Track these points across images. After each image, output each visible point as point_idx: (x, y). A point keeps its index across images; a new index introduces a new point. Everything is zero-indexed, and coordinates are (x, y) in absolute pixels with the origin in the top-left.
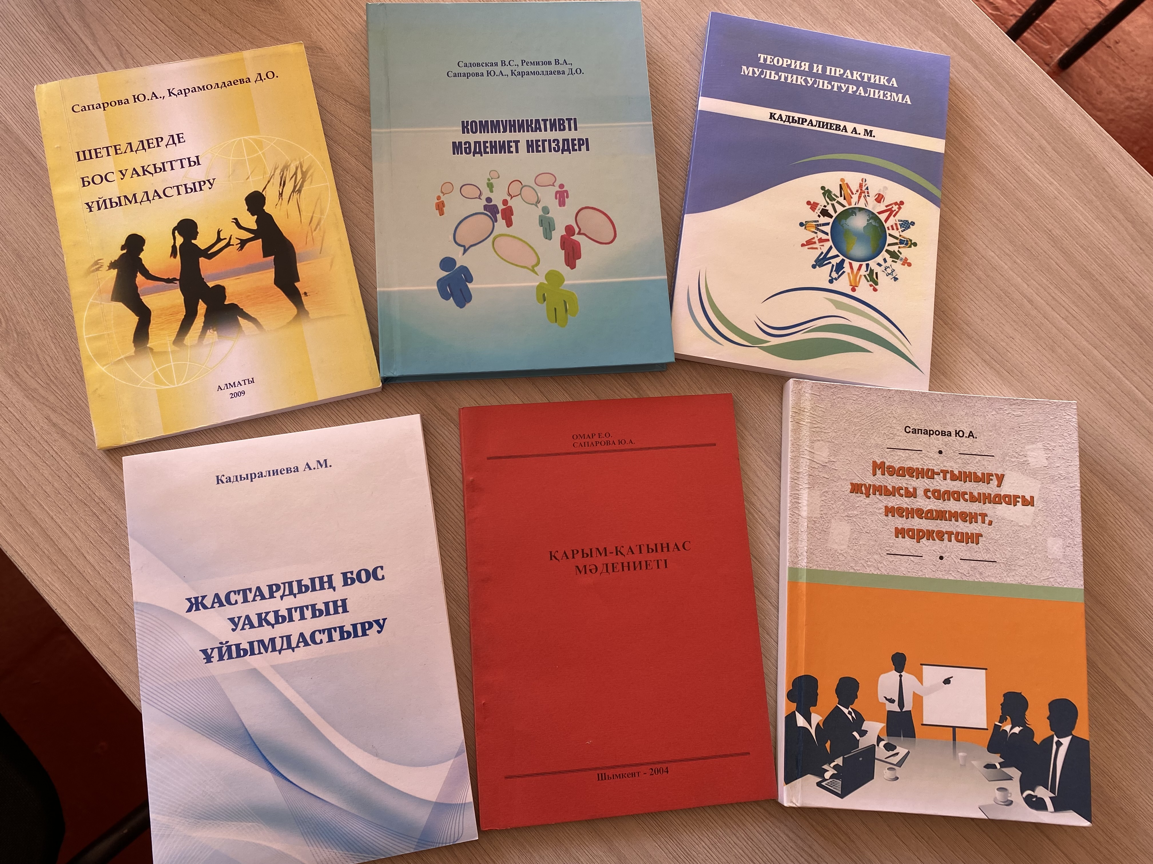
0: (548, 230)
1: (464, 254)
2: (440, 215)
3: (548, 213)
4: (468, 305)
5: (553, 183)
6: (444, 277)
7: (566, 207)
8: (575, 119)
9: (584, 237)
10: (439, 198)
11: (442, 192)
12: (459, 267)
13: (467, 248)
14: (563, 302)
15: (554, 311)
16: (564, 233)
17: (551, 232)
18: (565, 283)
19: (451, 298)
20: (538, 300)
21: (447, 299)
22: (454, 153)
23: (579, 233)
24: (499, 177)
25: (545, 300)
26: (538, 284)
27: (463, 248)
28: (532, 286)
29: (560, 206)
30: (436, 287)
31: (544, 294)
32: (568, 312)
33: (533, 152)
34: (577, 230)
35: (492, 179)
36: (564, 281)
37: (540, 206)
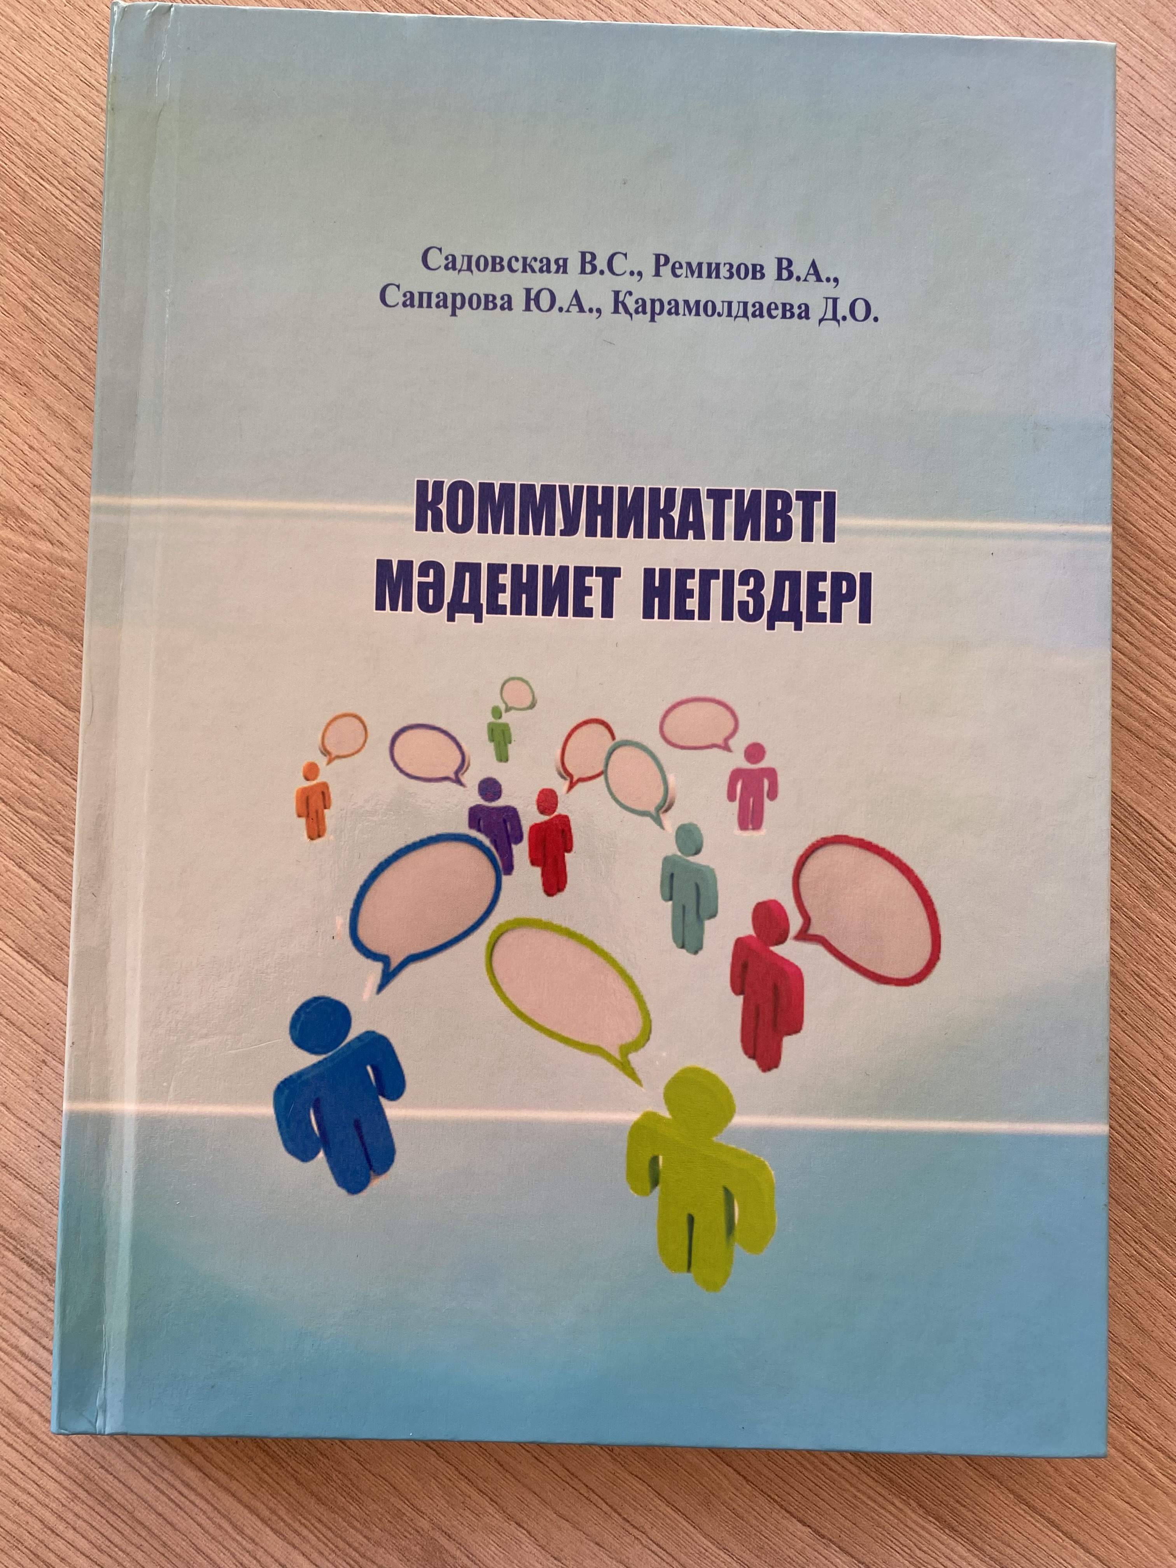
0: (691, 916)
1: (381, 988)
2: (311, 838)
3: (698, 852)
4: (378, 1184)
5: (727, 740)
6: (300, 1074)
7: (763, 832)
8: (830, 498)
9: (819, 949)
10: (311, 771)
11: (325, 752)
12: (359, 1038)
13: (394, 963)
14: (721, 1194)
15: (685, 1227)
16: (747, 929)
17: (700, 920)
18: (738, 1120)
19: (321, 1155)
20: (632, 1176)
21: (304, 1154)
22: (380, 606)
23: (804, 935)
24: (532, 706)
25: (655, 1182)
26: (633, 1117)
27: (378, 967)
28: (615, 1127)
29: (743, 826)
30: (268, 1110)
31: (655, 1160)
32: (737, 1233)
33: (664, 615)
34: (795, 923)
35: (508, 709)
36: (729, 1111)
37: (671, 821)
